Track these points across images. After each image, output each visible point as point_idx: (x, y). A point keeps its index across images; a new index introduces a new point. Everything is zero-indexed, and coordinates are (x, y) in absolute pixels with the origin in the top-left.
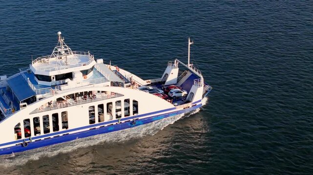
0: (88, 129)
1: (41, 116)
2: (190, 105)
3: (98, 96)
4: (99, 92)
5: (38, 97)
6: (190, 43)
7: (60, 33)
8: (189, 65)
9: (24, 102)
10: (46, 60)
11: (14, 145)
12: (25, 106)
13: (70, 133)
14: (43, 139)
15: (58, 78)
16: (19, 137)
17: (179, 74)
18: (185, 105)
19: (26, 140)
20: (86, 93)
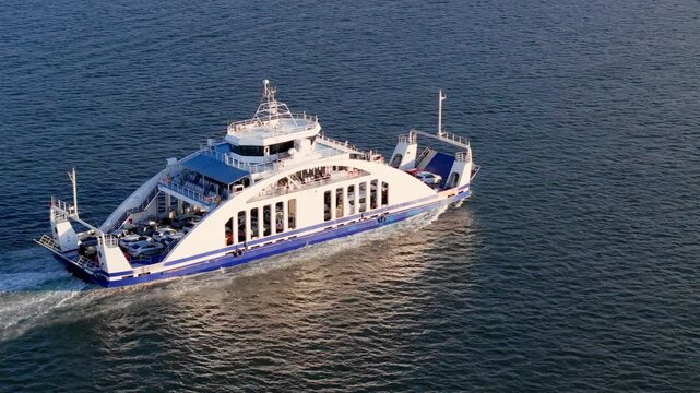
0: (322, 229)
1: (260, 206)
2: (455, 191)
3: (334, 175)
4: (334, 168)
5: (254, 176)
6: (441, 99)
7: (267, 82)
8: (441, 134)
9: (238, 183)
10: (242, 127)
11: (223, 254)
12: (241, 189)
13: (298, 235)
14: (261, 244)
15: (274, 149)
16: (230, 242)
17: (418, 154)
18: (449, 192)
19: (241, 246)
20: (317, 170)
